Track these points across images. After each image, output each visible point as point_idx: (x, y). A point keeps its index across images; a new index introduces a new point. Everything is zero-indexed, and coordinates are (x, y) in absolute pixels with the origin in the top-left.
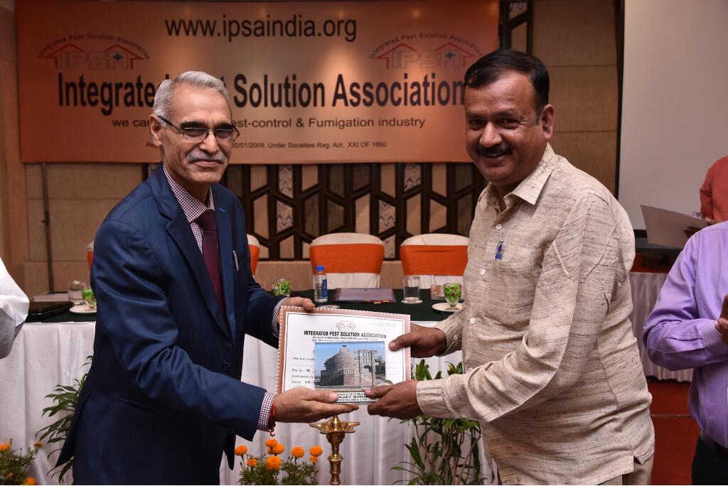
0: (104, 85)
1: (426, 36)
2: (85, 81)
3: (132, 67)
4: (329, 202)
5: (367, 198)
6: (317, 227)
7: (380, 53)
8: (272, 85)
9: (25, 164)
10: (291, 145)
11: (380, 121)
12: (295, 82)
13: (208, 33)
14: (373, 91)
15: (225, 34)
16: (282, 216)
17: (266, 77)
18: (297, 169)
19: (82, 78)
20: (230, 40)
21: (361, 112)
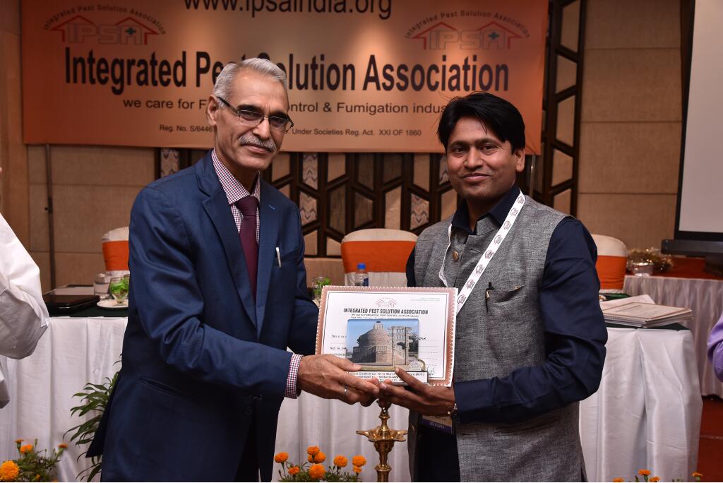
0: (116, 61)
1: (468, 14)
2: (94, 56)
3: (146, 43)
4: (357, 194)
5: (398, 191)
6: (343, 221)
7: (417, 32)
8: (298, 66)
9: (27, 145)
10: (317, 132)
11: (414, 107)
12: (322, 62)
13: (230, 6)
14: (408, 74)
15: (248, 9)
16: (305, 208)
17: (291, 56)
18: (323, 158)
19: (91, 53)
20: (253, 16)
21: (394, 97)
